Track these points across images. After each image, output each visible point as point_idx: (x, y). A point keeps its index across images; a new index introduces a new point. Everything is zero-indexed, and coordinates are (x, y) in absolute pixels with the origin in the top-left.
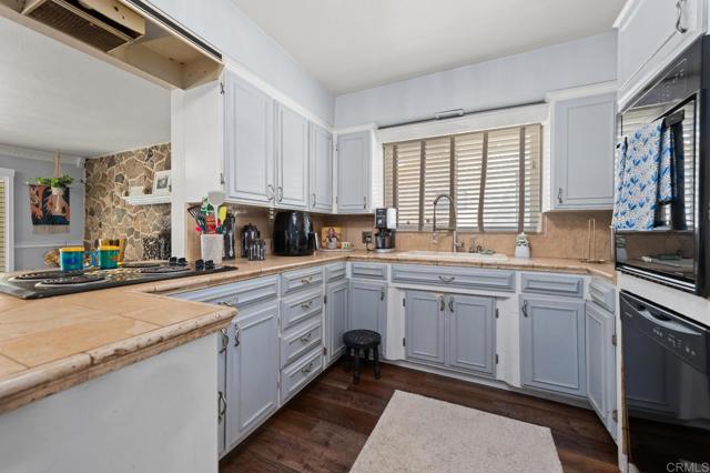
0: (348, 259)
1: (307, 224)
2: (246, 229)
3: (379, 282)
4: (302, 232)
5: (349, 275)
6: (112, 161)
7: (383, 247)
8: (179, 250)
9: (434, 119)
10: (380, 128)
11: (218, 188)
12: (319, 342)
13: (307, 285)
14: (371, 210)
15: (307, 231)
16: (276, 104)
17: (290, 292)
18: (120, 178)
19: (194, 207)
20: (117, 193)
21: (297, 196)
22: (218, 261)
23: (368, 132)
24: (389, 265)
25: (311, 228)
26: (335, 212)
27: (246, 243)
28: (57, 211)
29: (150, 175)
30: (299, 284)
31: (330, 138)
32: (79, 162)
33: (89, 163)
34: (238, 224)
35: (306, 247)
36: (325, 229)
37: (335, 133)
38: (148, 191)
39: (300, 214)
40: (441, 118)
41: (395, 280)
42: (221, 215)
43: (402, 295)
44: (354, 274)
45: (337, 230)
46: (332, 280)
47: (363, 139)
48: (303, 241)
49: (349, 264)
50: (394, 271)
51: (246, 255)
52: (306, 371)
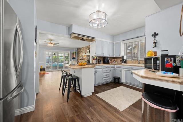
0: (115, 65)
1: (108, 59)
2: (99, 59)
3: (120, 69)
4: (107, 60)
5: (115, 67)
6: (81, 49)
7: (123, 63)
8: (91, 62)
9: (133, 38)
10: (123, 41)
11: (95, 54)
12: (109, 77)
13: (106, 68)
14: (121, 56)
15: (108, 60)
16: (103, 41)
17: (104, 68)
18: (82, 51)
19: (92, 57)
20: (82, 54)
21: (106, 54)
22: (95, 64)
23: (120, 42)
24: (122, 66)
25: (109, 59)
26: (114, 56)
27: (99, 61)
28: (74, 57)
29: (86, 51)
30: (105, 67)
31: (113, 43)
32: (77, 49)
33: (78, 49)
34: (98, 59)
35: (108, 62)
36: (113, 60)
37: (114, 42)
38: (86, 53)
39: (107, 57)
40: (135, 38)
41: (123, 68)
42: (95, 58)
43: (125, 71)
44: (116, 67)
45: (115, 60)
46: (111, 68)
47: (119, 43)
48: (107, 62)
49: (115, 66)
50: (123, 67)
51: (99, 63)
52: (107, 80)
